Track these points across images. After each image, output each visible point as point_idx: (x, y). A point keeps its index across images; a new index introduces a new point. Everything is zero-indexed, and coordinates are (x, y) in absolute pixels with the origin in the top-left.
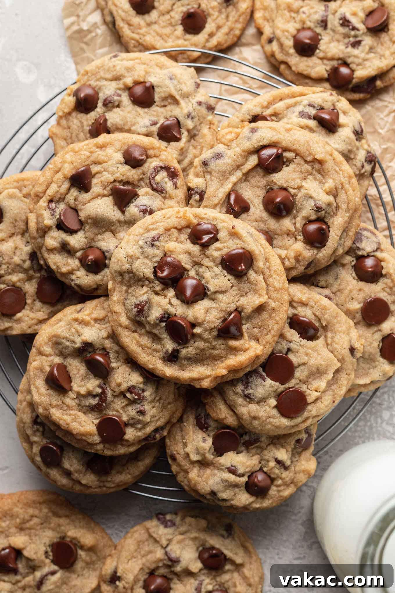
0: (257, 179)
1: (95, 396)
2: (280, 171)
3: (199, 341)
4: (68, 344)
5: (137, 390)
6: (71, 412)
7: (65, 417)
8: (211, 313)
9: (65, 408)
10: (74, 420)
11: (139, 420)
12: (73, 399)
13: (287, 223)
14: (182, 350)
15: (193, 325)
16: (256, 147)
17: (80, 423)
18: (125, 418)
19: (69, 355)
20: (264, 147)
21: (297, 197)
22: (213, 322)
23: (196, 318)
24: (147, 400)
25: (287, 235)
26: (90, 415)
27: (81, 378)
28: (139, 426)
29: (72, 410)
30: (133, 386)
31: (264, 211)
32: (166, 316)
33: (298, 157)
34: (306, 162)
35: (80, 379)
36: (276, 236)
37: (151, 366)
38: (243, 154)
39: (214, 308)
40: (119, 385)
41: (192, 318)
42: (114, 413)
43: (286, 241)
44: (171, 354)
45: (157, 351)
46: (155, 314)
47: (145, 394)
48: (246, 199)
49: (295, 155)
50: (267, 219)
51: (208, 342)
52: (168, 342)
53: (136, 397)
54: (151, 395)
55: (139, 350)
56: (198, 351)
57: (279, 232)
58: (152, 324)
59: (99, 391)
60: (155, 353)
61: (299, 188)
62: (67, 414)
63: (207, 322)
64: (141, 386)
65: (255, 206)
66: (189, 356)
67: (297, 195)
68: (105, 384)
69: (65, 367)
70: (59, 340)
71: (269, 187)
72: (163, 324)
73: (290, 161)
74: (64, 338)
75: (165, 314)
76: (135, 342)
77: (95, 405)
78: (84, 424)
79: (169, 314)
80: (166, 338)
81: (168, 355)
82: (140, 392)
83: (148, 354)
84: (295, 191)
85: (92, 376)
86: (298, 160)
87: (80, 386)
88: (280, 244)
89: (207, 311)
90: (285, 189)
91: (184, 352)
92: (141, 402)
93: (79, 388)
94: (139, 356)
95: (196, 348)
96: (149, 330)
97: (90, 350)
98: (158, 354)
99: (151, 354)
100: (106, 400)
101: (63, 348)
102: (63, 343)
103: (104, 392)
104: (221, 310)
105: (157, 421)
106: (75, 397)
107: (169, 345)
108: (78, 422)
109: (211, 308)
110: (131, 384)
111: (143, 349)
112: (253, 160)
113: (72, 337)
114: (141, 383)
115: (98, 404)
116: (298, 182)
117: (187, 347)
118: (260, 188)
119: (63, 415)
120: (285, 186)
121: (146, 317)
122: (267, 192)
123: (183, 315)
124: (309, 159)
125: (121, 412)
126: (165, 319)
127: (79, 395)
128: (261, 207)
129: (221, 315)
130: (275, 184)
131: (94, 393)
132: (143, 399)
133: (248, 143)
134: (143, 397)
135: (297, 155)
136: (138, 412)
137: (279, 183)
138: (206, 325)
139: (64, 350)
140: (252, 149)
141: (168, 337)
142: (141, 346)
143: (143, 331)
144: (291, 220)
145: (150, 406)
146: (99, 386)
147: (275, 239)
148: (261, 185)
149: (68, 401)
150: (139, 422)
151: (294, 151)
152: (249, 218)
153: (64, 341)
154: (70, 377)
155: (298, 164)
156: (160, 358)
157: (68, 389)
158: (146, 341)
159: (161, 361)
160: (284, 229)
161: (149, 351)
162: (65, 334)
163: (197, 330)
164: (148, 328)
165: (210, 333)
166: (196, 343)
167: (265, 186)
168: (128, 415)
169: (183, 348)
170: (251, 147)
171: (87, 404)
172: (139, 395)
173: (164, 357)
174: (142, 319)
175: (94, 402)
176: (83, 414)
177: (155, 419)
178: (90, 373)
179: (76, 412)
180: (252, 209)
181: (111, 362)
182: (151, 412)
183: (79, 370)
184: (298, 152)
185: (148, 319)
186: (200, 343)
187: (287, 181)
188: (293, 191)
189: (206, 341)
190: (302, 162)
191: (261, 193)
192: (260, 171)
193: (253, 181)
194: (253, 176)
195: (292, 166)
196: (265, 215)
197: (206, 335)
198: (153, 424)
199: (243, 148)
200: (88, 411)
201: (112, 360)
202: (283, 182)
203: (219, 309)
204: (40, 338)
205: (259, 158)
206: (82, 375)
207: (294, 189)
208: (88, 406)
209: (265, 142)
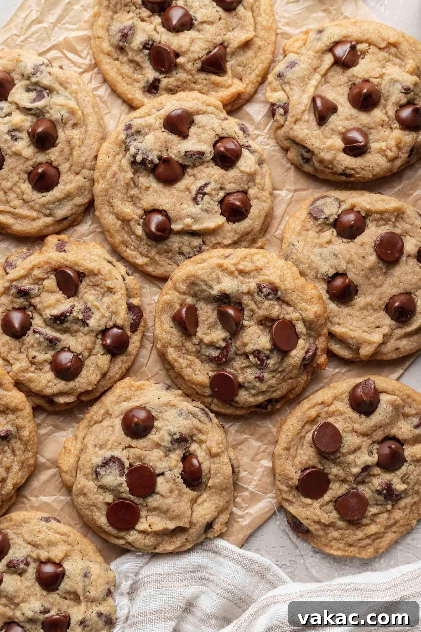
0: (337, 77)
1: (218, 348)
2: (357, 64)
3: (182, 72)
4: (205, 287)
5: (262, 356)
6: (189, 357)
7: (181, 360)
8: (196, 44)
9: (184, 351)
10: (189, 366)
11: (255, 385)
12: (195, 344)
13: (378, 114)
14: (163, 79)
15: (177, 55)
16: (328, 44)
17: (194, 371)
18: (241, 379)
19: (203, 299)
20: (336, 43)
21: (382, 86)
22: (198, 52)
23: (181, 47)
24: (269, 368)
25: (382, 126)
26: (207, 365)
27: (209, 326)
28: (253, 392)
29: (190, 355)
30: (258, 350)
31: (352, 108)
32: (150, 43)
33: (371, 47)
34: (380, 49)
35: (207, 326)
36: (372, 131)
37: (130, 96)
38: (317, 55)
39: (199, 39)
40: (245, 345)
41: (177, 45)
42: (232, 371)
43: (382, 132)
44: (151, 84)
45: (137, 81)
46: (138, 40)
47: (269, 361)
48: (332, 100)
49: (368, 45)
50: (356, 115)
51: (191, 74)
52: (150, 71)
53: (259, 363)
54: (274, 364)
55: (119, 78)
56: (180, 83)
57: (372, 125)
58: (136, 50)
59: (223, 344)
60: (136, 83)
61: (381, 76)
62: (183, 358)
63: (192, 53)
64: (268, 353)
65: (341, 105)
66: (170, 86)
67: (381, 84)
68: (231, 339)
69: (196, 310)
70: (197, 281)
71: (351, 83)
72: (147, 52)
73: (364, 53)
74: (202, 281)
75: (149, 41)
76: (115, 70)
77: (215, 358)
78: (198, 372)
79: (154, 41)
80: (148, 67)
81: (149, 85)
82: (264, 358)
83: (128, 84)
84: (378, 80)
85: (220, 327)
86: (373, 49)
87: (206, 334)
88: (377, 137)
89: (192, 41)
90: (367, 81)
91: (165, 82)
92: (262, 369)
93: (204, 336)
94: (118, 85)
95: (177, 80)
96: (131, 58)
97: (227, 301)
98: (138, 85)
99: (132, 84)
100: (227, 355)
101: (199, 290)
102: (200, 285)
103: (227, 348)
104: (207, 41)
105: (273, 392)
106: (197, 343)
107: (151, 74)
108: (193, 369)
109: (196, 38)
110: (257, 347)
111: (123, 78)
112: (329, 59)
113: (211, 283)
114: (267, 350)
115: (218, 357)
116: (378, 71)
117: (169, 77)
118: (342, 87)
119: (179, 357)
120: (367, 77)
121: (130, 43)
122: (350, 89)
123: (168, 43)
124: (383, 45)
125: (240, 372)
126: (149, 47)
127: (201, 341)
128: (348, 105)
129: (207, 47)
130: (357, 77)
131: (217, 345)
132: (265, 366)
133: (319, 43)
134: (266, 364)
135: (370, 44)
136: (256, 378)
137: (360, 76)
138: (190, 55)
139: (199, 292)
140: (325, 48)
141: (151, 67)
142: (122, 74)
143: (125, 59)
144: (382, 110)
145: (271, 376)
146: (224, 340)
147: (371, 133)
148: (342, 83)
149: (188, 345)
150: (254, 387)
151: (366, 41)
152: (339, 118)
153: (201, 283)
154: (197, 321)
155: (373, 53)
156: (140, 88)
157: (193, 333)
158: (127, 69)
159: (141, 92)
160: (377, 120)
161: (129, 80)
162: (204, 277)
163: (181, 60)
164: (130, 54)
165: (193, 64)
166: (178, 75)
167: (346, 83)
168: (245, 378)
169: (165, 77)
170: (323, 45)
171: (207, 354)
172: (262, 361)
173: (144, 87)
174: (125, 44)
175: (215, 353)
176: (200, 362)
177: (272, 389)
178: (219, 323)
179: (194, 358)
180: (340, 109)
181: (243, 319)
182: (270, 381)
183: (209, 317)
184: (370, 41)
185: (132, 45)
186: (182, 74)
187: (367, 72)
188: (375, 81)
189: (188, 72)
190: (377, 50)
191: (345, 90)
192: (338, 69)
193: (333, 81)
194: (332, 76)
195: (368, 57)
196: (354, 112)
197: (189, 66)
198: (269, 394)
199: (315, 50)
200: (206, 360)
201: (245, 318)
202: (364, 74)
203: (205, 40)
204: (179, 272)
205: (334, 55)
206: (210, 324)
207: (376, 78)
208: (208, 356)
209: (336, 38)
